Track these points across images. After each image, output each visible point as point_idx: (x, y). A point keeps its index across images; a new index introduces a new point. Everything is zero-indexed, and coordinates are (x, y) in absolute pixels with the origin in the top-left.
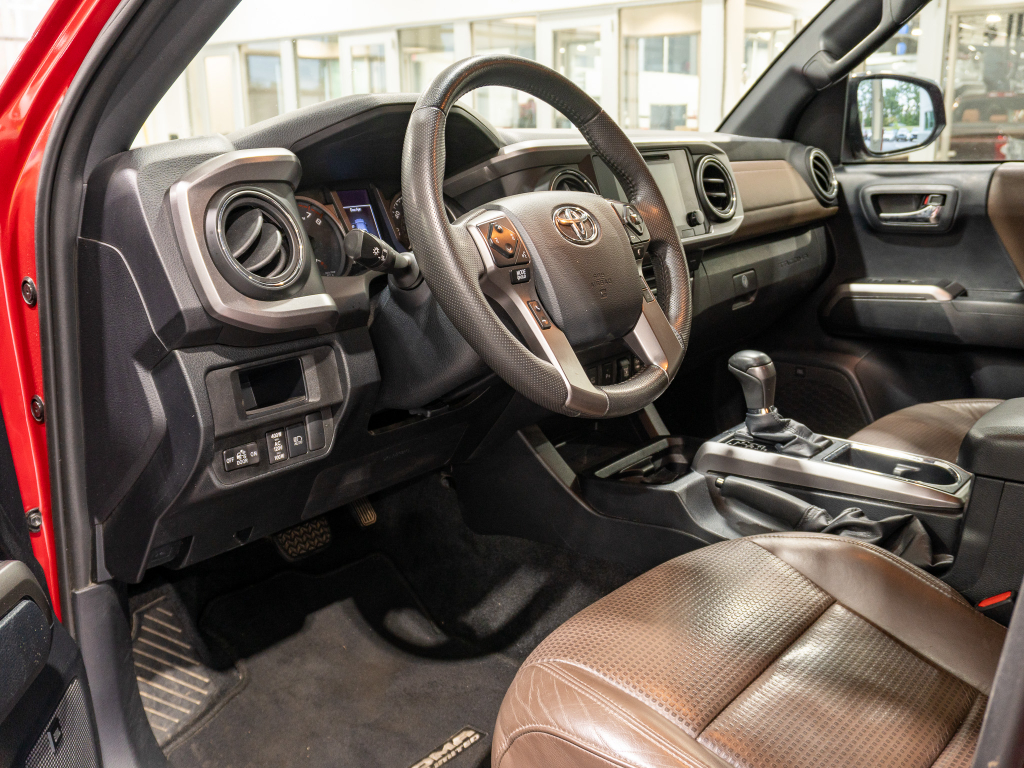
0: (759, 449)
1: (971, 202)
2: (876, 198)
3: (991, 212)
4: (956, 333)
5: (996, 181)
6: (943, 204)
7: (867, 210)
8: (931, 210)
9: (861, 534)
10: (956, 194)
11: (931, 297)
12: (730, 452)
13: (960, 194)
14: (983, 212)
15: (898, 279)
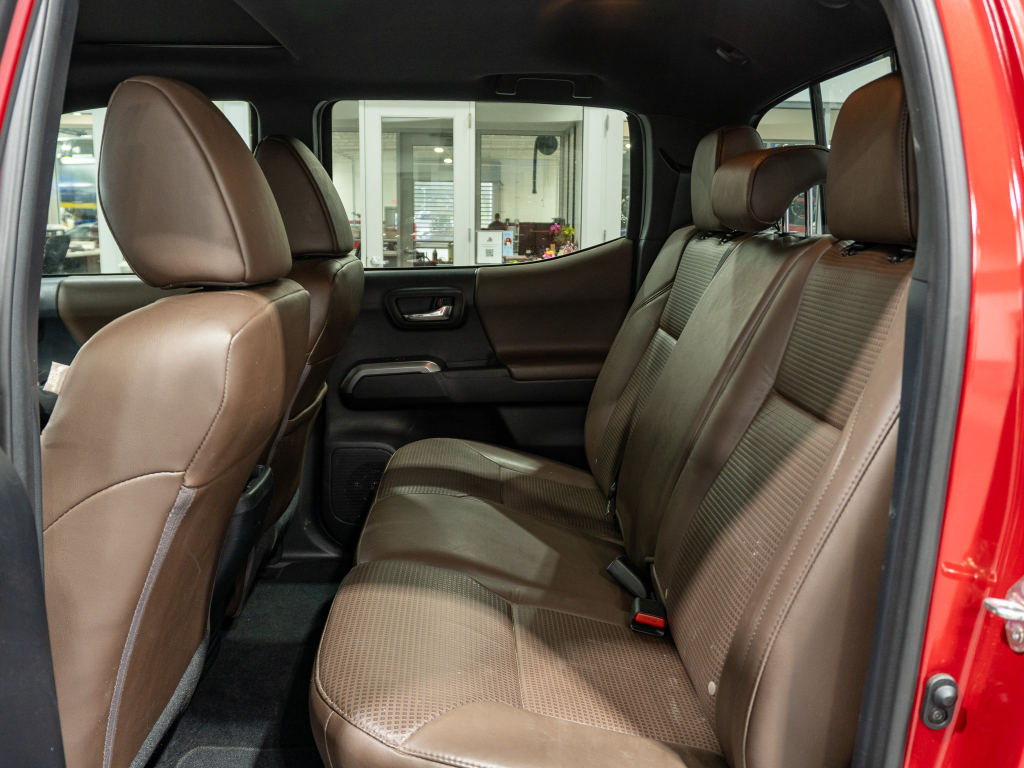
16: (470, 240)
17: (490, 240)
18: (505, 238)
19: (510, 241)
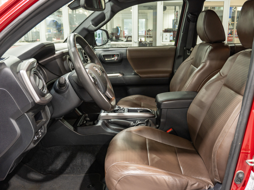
0: (113, 113)
1: (123, 56)
2: (104, 56)
3: (127, 58)
4: (125, 83)
5: (127, 51)
6: (118, 56)
7: (102, 58)
8: (116, 58)
9: (142, 125)
10: (120, 54)
11: (119, 76)
12: (107, 115)
13: (121, 54)
14: (126, 58)
15: (110, 73)
16: (161, 35)
17: (166, 35)
18: (170, 35)
19: (172, 35)
